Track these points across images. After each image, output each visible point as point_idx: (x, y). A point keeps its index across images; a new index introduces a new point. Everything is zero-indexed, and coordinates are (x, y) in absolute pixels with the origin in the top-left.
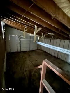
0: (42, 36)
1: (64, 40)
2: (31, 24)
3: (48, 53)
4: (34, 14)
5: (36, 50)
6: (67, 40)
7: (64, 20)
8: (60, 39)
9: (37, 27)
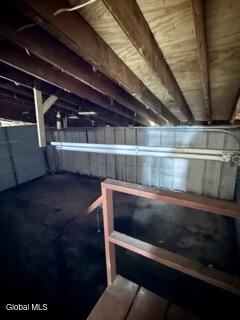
0: (58, 123)
1: (123, 128)
2: (17, 84)
3: (86, 176)
4: (35, 53)
5: (40, 178)
6: (131, 126)
7: (120, 75)
8: (111, 125)
9: (40, 93)
